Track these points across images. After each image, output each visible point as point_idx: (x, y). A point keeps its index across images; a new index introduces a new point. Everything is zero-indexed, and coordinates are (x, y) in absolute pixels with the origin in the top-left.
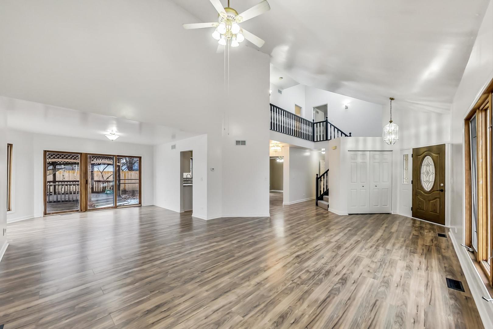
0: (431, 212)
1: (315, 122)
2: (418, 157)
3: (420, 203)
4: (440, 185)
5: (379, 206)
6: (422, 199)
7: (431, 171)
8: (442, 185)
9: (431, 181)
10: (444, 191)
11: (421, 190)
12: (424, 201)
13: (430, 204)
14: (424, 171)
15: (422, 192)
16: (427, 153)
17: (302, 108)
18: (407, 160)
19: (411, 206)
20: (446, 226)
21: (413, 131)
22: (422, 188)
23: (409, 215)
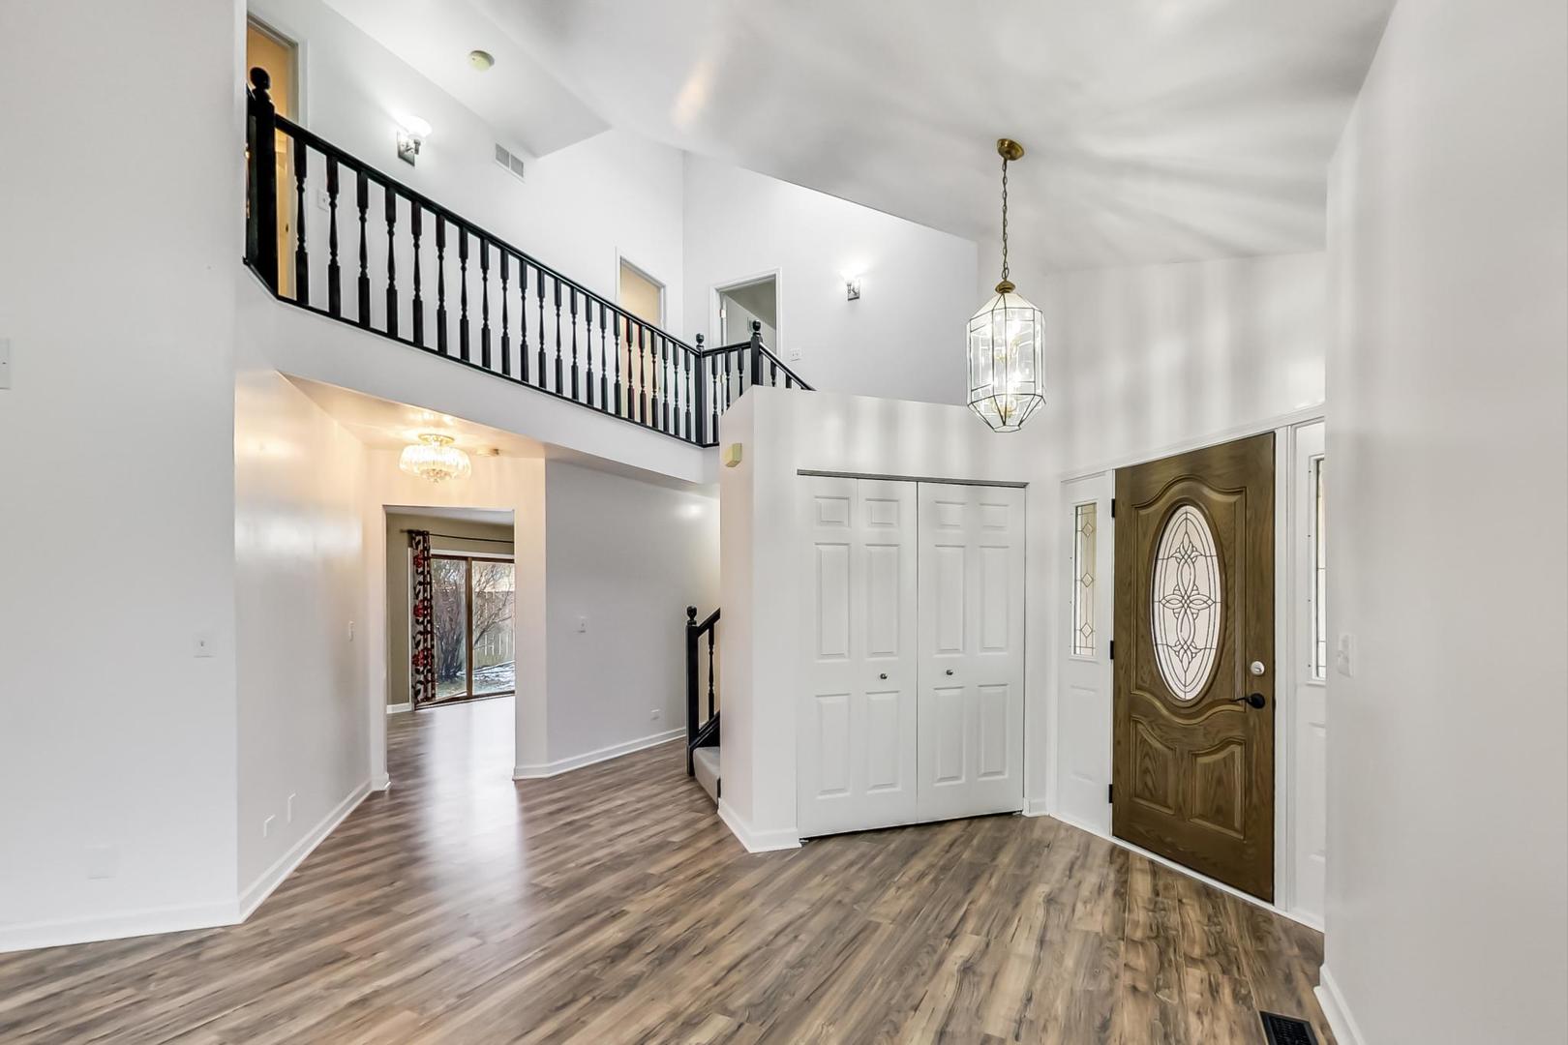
0: (1202, 817)
1: (706, 349)
2: (1143, 512)
3: (1148, 763)
4: (1247, 669)
5: (963, 780)
6: (1158, 745)
7: (1204, 589)
8: (1258, 667)
9: (1201, 645)
10: (1268, 705)
11: (1152, 693)
12: (1169, 754)
13: (1198, 771)
14: (1169, 591)
15: (1158, 704)
16: (1182, 491)
17: (664, 287)
18: (1090, 531)
19: (1108, 778)
20: (1276, 909)
21: (1116, 373)
22: (1158, 685)
23: (1098, 823)
